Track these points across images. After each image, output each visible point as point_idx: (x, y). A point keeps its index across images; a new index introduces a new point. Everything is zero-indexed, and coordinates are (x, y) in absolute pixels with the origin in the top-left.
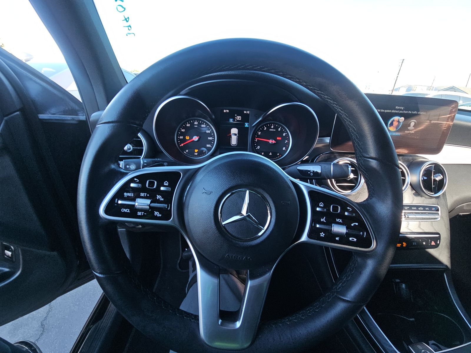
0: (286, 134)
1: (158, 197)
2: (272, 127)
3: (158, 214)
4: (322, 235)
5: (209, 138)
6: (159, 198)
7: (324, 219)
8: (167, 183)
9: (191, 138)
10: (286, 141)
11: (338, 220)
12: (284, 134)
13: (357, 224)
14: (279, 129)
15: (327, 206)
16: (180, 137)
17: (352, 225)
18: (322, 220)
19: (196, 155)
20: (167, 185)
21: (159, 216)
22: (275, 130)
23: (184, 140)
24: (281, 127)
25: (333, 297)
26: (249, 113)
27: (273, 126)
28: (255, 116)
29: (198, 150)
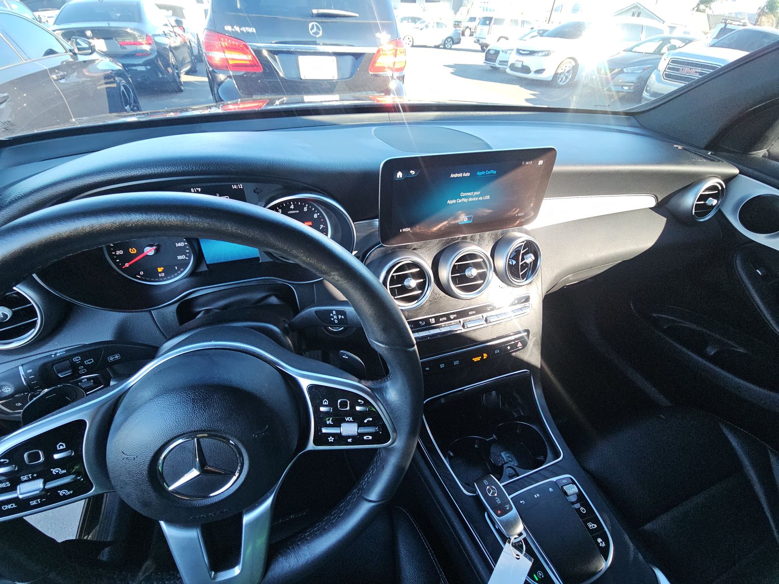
0: (319, 214)
1: (54, 471)
2: (292, 207)
3: (66, 492)
4: (331, 439)
5: (177, 244)
6: (57, 471)
7: (330, 421)
8: (62, 445)
9: (140, 251)
10: (322, 226)
11: (348, 418)
12: (315, 216)
13: (371, 419)
14: (305, 209)
15: (332, 404)
16: (116, 253)
17: (365, 421)
18: (328, 422)
19: (162, 277)
20: (65, 447)
21: (69, 493)
22: (298, 212)
23: (127, 257)
24: (307, 205)
25: (358, 496)
26: (242, 187)
27: (293, 205)
28: (255, 192)
29: (162, 268)
